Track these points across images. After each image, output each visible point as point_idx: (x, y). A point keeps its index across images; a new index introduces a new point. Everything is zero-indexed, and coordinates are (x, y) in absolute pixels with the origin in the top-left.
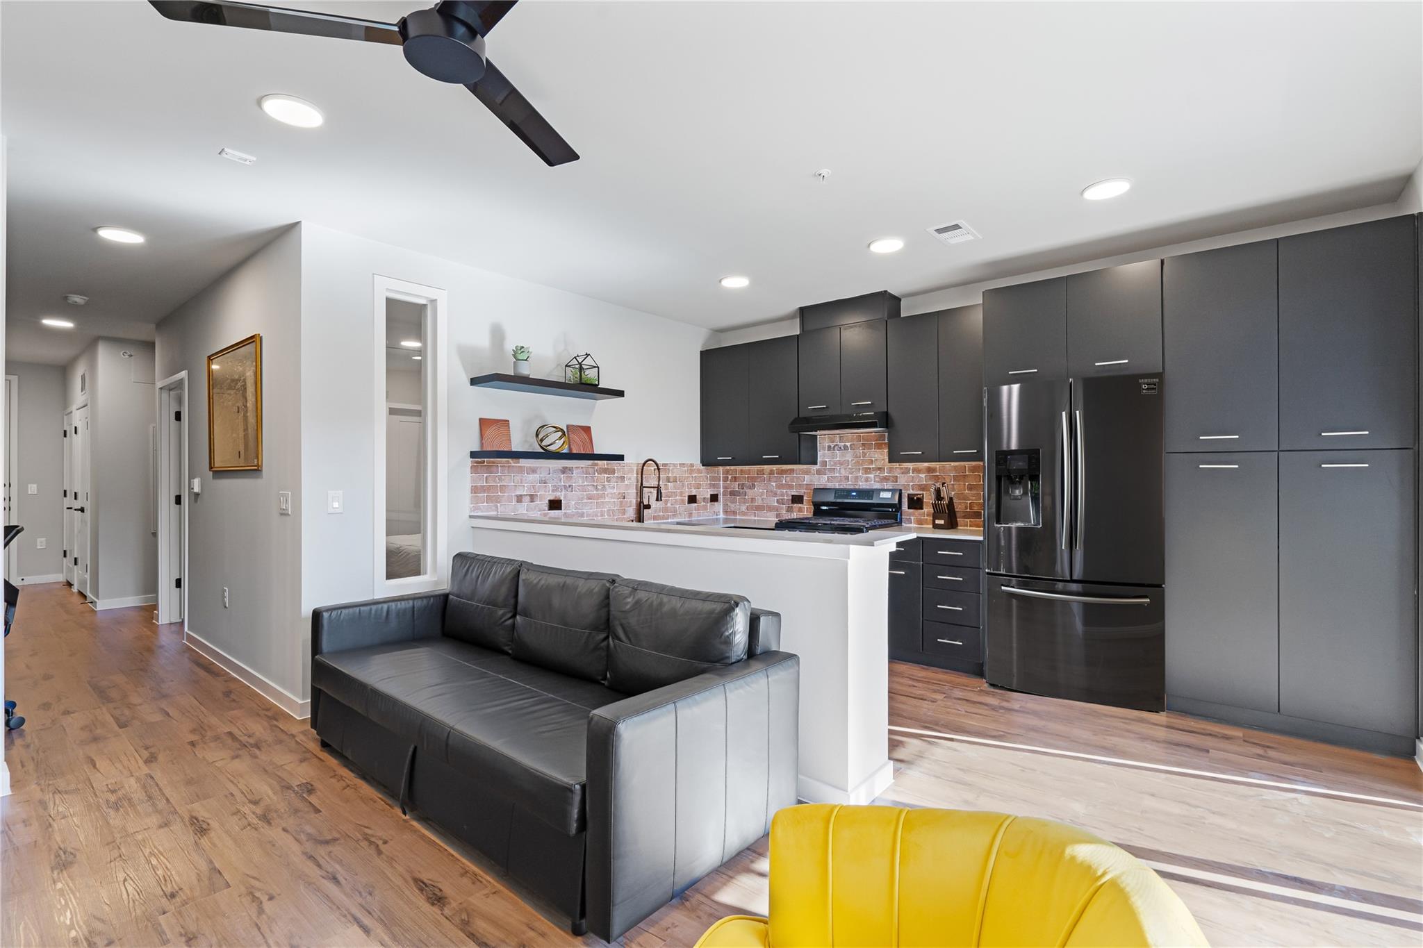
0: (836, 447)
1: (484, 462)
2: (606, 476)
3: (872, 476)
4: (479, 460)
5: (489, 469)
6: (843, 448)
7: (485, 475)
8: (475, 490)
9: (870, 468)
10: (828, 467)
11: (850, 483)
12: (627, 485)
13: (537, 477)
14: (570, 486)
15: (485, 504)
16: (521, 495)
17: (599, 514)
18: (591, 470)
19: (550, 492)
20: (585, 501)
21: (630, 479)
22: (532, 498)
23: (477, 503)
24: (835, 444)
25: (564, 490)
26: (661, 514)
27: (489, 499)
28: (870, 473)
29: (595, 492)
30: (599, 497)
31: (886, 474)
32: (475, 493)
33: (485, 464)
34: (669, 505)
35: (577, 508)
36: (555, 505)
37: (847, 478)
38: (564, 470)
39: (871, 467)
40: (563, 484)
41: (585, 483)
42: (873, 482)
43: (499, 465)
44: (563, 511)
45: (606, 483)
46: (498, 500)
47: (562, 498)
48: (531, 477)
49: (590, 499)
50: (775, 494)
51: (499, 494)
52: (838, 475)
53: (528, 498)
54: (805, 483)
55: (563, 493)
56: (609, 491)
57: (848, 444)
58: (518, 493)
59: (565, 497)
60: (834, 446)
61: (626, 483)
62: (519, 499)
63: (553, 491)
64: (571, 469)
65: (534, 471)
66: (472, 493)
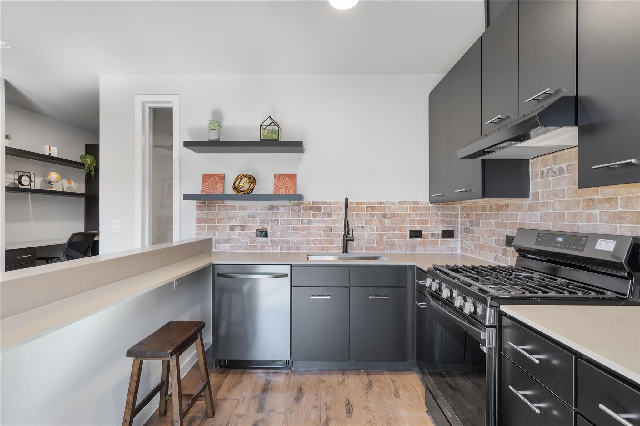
0: (550, 172)
1: (205, 203)
2: (312, 212)
3: (597, 212)
4: (202, 202)
5: (209, 207)
6: (558, 173)
7: (206, 211)
8: (199, 221)
9: (593, 200)
10: (540, 201)
11: (566, 223)
12: (335, 220)
13: (247, 213)
14: (276, 220)
15: (206, 231)
16: (234, 226)
17: (305, 243)
18: (296, 208)
19: (258, 224)
20: (291, 231)
21: (338, 215)
22: (243, 228)
23: (200, 230)
24: (548, 167)
25: (270, 223)
26: (375, 245)
27: (209, 228)
28: (594, 208)
29: (300, 225)
30: (303, 229)
31: (620, 209)
32: (199, 223)
33: (206, 204)
35: (282, 237)
36: (263, 233)
37: (562, 216)
38: (271, 208)
39: (596, 197)
40: (269, 218)
41: (291, 218)
42: (598, 223)
43: (217, 205)
44: (270, 238)
45: (312, 218)
46: (215, 228)
47: (269, 229)
48: (242, 213)
49: (295, 230)
50: (494, 234)
51: (217, 224)
52: (551, 211)
53: (240, 228)
54: (518, 221)
55: (270, 225)
56: (315, 224)
57: (564, 166)
58: (231, 224)
59: (271, 228)
60: (548, 172)
61: (334, 218)
62: (232, 228)
63: (261, 223)
64: (277, 207)
65: (244, 208)
66: (196, 223)
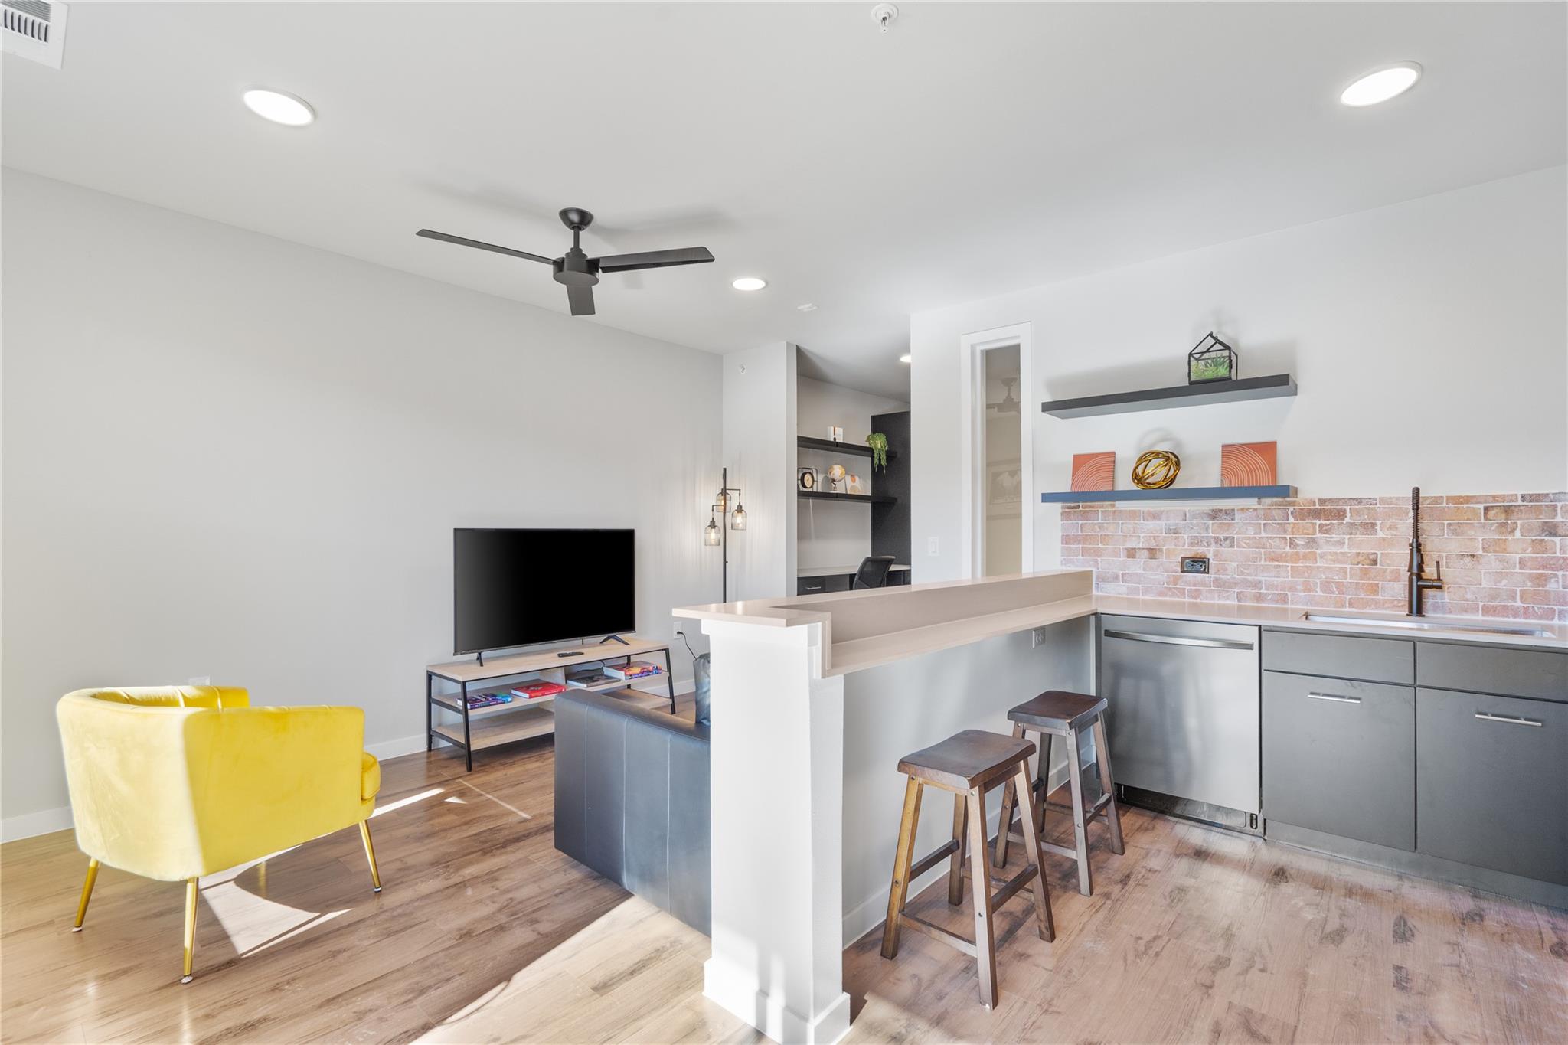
1: (1079, 507)
2: (1318, 522)
4: (1072, 505)
5: (1085, 515)
7: (1080, 522)
8: (1067, 540)
12: (1384, 539)
13: (1161, 524)
14: (1226, 539)
15: (1080, 557)
16: (1133, 549)
17: (1300, 587)
18: (1276, 513)
19: (1186, 547)
20: (1263, 563)
21: (1393, 527)
22: (1153, 553)
23: (1070, 556)
25: (1213, 544)
27: (1085, 552)
29: (1288, 549)
30: (1296, 558)
32: (1066, 543)
33: (1081, 509)
34: (1552, 586)
35: (1242, 573)
36: (1197, 564)
38: (1214, 515)
40: (1211, 535)
41: (1263, 534)
43: (1100, 510)
44: (1212, 575)
45: (1318, 535)
46: (1097, 553)
47: (1210, 556)
48: (1151, 525)
49: (1273, 560)
51: (1100, 545)
53: (1146, 553)
55: (1212, 548)
56: (1326, 549)
58: (1129, 545)
59: (1216, 555)
61: (1380, 534)
62: (1131, 553)
63: (1191, 544)
64: (1230, 513)
65: (1155, 516)
66: (1062, 543)
